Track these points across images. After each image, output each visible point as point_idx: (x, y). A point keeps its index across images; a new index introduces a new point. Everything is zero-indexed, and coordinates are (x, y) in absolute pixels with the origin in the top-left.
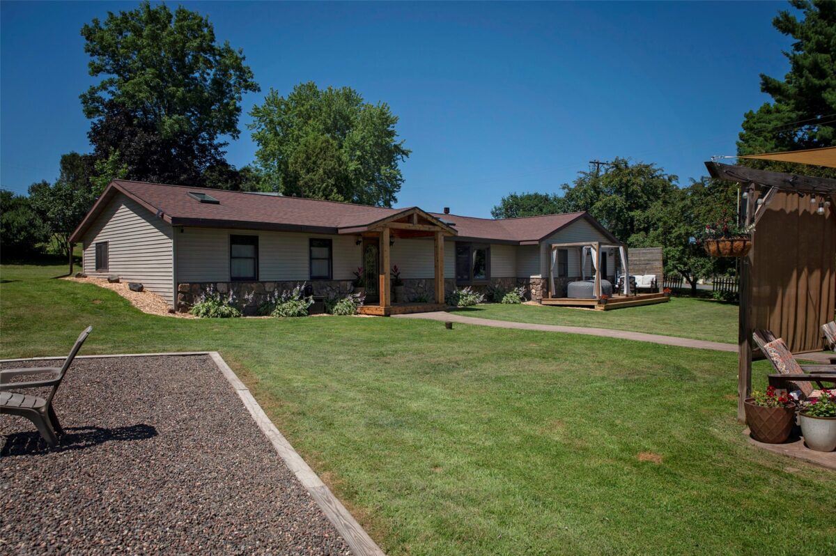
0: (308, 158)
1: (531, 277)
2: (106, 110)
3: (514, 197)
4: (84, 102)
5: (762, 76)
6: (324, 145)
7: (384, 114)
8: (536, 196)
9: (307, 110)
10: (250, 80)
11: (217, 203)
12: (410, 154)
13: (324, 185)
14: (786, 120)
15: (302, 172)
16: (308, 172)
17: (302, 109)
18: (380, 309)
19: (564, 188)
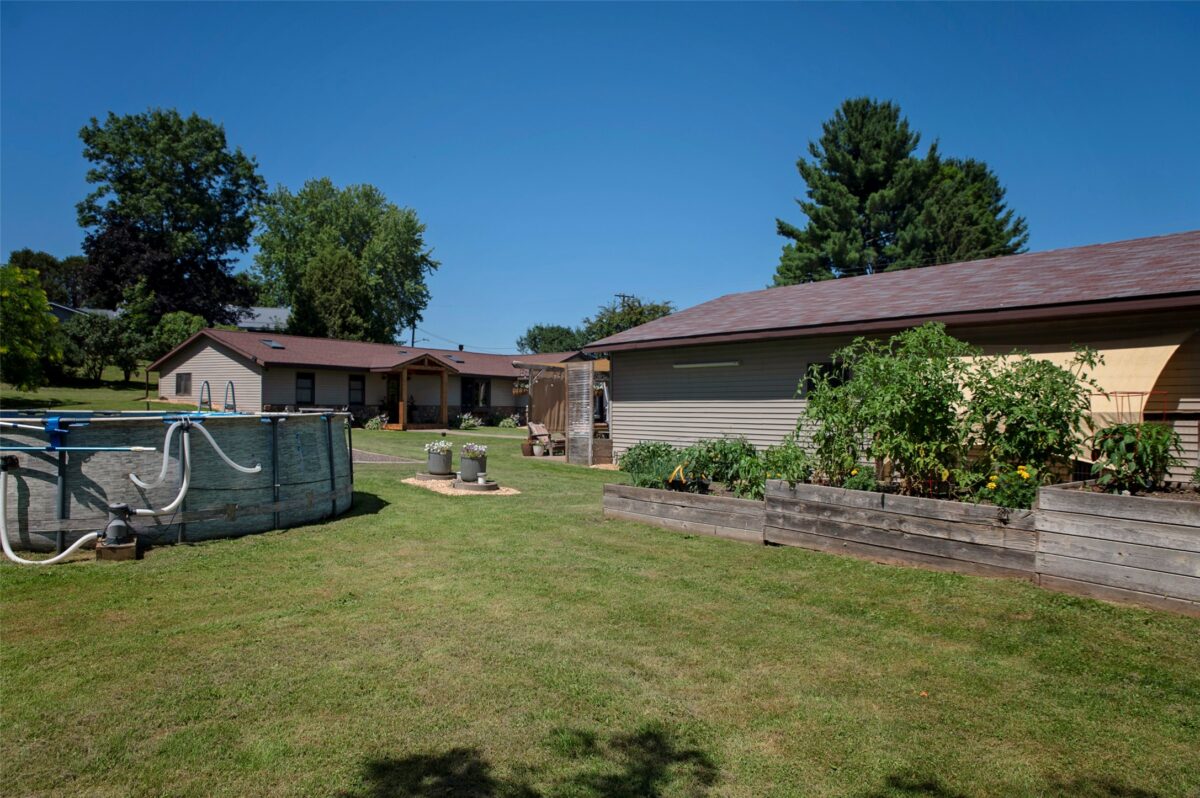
0: (325, 276)
2: (104, 220)
3: (541, 329)
4: (81, 211)
5: (778, 220)
6: (342, 261)
7: (411, 221)
8: (559, 328)
9: (321, 212)
10: (263, 191)
11: (283, 348)
12: (439, 267)
13: (342, 306)
14: (806, 261)
15: (318, 291)
16: (324, 291)
17: (314, 210)
18: (400, 426)
19: (585, 322)
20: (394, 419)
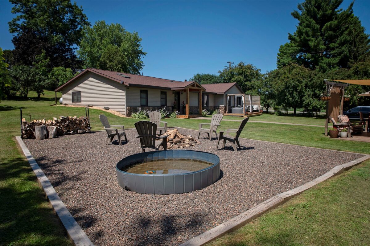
0: (110, 56)
1: (220, 106)
2: (21, 30)
4: (10, 26)
7: (136, 37)
8: (208, 75)
9: (102, 33)
10: (86, 20)
11: (130, 78)
12: (146, 54)
14: (296, 50)
15: (108, 62)
17: (100, 33)
18: (187, 116)
19: (219, 72)
20: (183, 113)
